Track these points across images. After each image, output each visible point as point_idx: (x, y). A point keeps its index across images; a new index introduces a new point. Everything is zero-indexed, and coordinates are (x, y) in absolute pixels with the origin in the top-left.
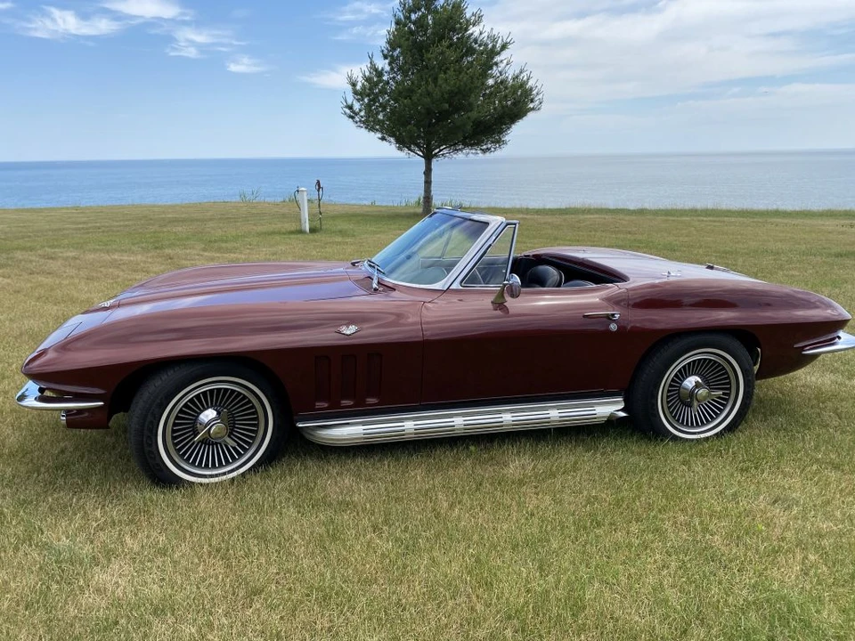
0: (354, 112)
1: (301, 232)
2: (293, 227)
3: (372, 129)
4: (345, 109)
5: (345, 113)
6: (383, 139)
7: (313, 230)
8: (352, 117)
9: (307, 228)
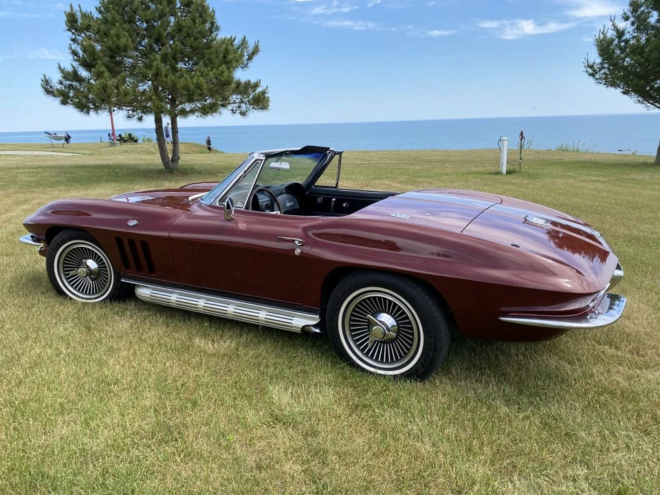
0: (594, 70)
1: (499, 173)
2: (492, 169)
3: (613, 84)
4: (588, 69)
5: (587, 72)
6: (624, 93)
7: (509, 172)
8: (593, 75)
9: (504, 171)
